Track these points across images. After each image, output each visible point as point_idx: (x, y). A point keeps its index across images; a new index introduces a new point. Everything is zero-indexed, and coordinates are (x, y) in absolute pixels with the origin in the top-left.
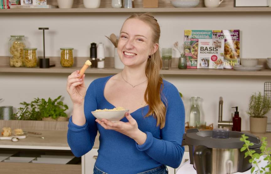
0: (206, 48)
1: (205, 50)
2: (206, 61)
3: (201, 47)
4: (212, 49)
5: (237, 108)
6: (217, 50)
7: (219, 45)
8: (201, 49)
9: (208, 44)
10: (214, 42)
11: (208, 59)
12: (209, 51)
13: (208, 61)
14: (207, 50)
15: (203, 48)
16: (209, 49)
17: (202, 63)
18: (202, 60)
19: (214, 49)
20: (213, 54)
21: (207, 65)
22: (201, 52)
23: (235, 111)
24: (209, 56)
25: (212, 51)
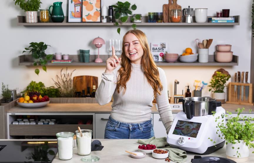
0: (156, 48)
1: (156, 49)
2: (157, 57)
3: (153, 48)
4: (160, 49)
5: (188, 86)
6: (163, 49)
7: (164, 46)
8: (153, 49)
9: (157, 46)
10: (161, 45)
11: (158, 55)
12: (158, 50)
13: (158, 57)
14: (157, 49)
15: (154, 48)
16: (158, 49)
17: (154, 58)
18: (154, 56)
19: (162, 49)
20: (161, 52)
21: (157, 59)
22: (153, 51)
23: (187, 88)
24: (158, 54)
25: (160, 50)
